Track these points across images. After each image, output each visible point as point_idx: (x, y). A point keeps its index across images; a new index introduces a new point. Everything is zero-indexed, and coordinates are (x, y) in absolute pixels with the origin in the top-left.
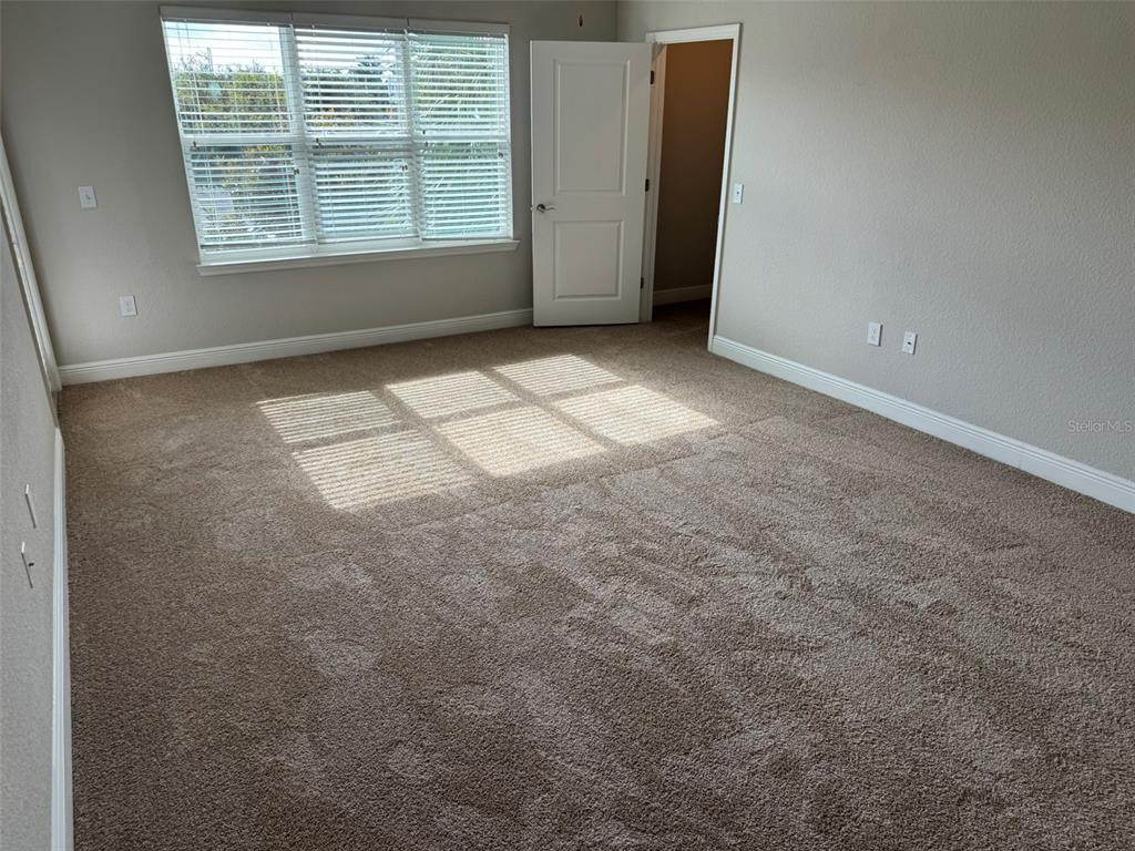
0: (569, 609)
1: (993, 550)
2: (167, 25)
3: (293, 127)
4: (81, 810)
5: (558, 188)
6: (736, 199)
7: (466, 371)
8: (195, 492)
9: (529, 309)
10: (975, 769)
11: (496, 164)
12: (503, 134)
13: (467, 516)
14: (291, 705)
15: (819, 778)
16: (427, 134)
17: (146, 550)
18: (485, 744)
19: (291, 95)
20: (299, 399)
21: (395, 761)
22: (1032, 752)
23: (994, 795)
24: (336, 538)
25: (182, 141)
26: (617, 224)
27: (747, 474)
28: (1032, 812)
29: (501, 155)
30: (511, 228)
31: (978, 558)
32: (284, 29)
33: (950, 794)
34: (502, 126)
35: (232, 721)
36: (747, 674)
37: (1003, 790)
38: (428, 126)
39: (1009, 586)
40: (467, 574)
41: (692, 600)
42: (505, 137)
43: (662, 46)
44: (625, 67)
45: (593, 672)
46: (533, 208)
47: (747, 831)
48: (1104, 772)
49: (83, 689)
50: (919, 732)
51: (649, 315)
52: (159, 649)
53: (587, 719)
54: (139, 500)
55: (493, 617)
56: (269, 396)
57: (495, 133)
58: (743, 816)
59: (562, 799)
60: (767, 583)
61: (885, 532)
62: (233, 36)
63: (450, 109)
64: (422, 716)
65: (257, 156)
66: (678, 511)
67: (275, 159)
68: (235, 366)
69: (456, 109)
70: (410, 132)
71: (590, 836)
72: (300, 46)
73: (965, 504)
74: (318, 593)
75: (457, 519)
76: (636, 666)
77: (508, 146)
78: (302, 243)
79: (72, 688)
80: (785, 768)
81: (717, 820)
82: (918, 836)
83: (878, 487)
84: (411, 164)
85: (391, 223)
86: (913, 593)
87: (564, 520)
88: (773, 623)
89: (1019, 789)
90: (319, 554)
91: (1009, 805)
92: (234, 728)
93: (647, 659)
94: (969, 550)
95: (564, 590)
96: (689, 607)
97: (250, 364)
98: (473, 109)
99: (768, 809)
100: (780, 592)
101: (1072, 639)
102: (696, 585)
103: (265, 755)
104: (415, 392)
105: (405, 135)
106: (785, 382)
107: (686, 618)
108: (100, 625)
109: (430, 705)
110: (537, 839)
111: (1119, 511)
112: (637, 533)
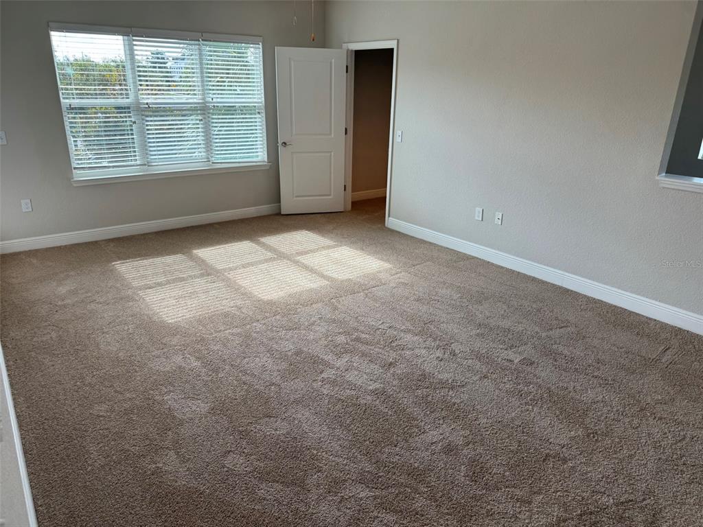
0: (321, 373)
1: (551, 329)
2: (52, 33)
3: (132, 96)
4: (39, 503)
5: (294, 132)
6: (398, 139)
7: (243, 241)
8: (82, 318)
9: (278, 204)
10: (551, 443)
11: (256, 118)
12: (260, 101)
13: (254, 324)
14: (161, 436)
15: (469, 454)
16: (214, 100)
17: (56, 352)
18: (281, 449)
19: (130, 76)
20: (139, 260)
21: (229, 461)
22: (580, 433)
23: (562, 455)
24: (175, 341)
25: (62, 104)
26: (329, 154)
27: (414, 294)
28: (581, 463)
29: (259, 113)
30: (266, 155)
31: (544, 335)
32: (126, 38)
33: (539, 456)
34: (259, 96)
35: (127, 447)
36: (425, 402)
37: (566, 453)
38: (214, 96)
39: (561, 348)
40: (259, 357)
41: (391, 364)
42: (261, 103)
43: (352, 51)
44: (331, 63)
45: (339, 406)
46: (279, 144)
47: (433, 484)
48: (617, 440)
49: (28, 435)
50: (520, 426)
51: (349, 207)
52: (74, 409)
53: (338, 432)
54: (46, 324)
55: (277, 380)
56: (120, 259)
57: (255, 100)
58: (430, 476)
59: (329, 475)
60: (431, 353)
61: (493, 323)
62: (94, 41)
63: (221, 86)
64: (242, 436)
65: (96, 113)
66: (378, 316)
67: (108, 115)
68: (96, 242)
69: (225, 86)
70: (203, 99)
71: (347, 493)
72: (135, 48)
73: (534, 306)
74: (169, 372)
75: (248, 326)
76: (363, 402)
77: (263, 108)
78: (137, 165)
79: (21, 435)
80: (450, 449)
81: (416, 479)
82: (524, 479)
83: (486, 299)
84: (205, 118)
85: (185, 153)
86: (511, 355)
87: (313, 324)
88: (436, 374)
89: (574, 452)
90: (166, 350)
91: (570, 460)
92: (128, 450)
93: (369, 397)
94: (539, 331)
95: (316, 363)
96: (389, 368)
97: (106, 240)
98: (236, 86)
99: (443, 472)
100: (439, 357)
101: (596, 374)
102: (392, 356)
103: (150, 464)
104: (211, 254)
105: (200, 101)
106: (430, 243)
107: (388, 374)
108: (34, 397)
109: (246, 430)
110: (317, 497)
111: (615, 306)
112: (356, 330)
